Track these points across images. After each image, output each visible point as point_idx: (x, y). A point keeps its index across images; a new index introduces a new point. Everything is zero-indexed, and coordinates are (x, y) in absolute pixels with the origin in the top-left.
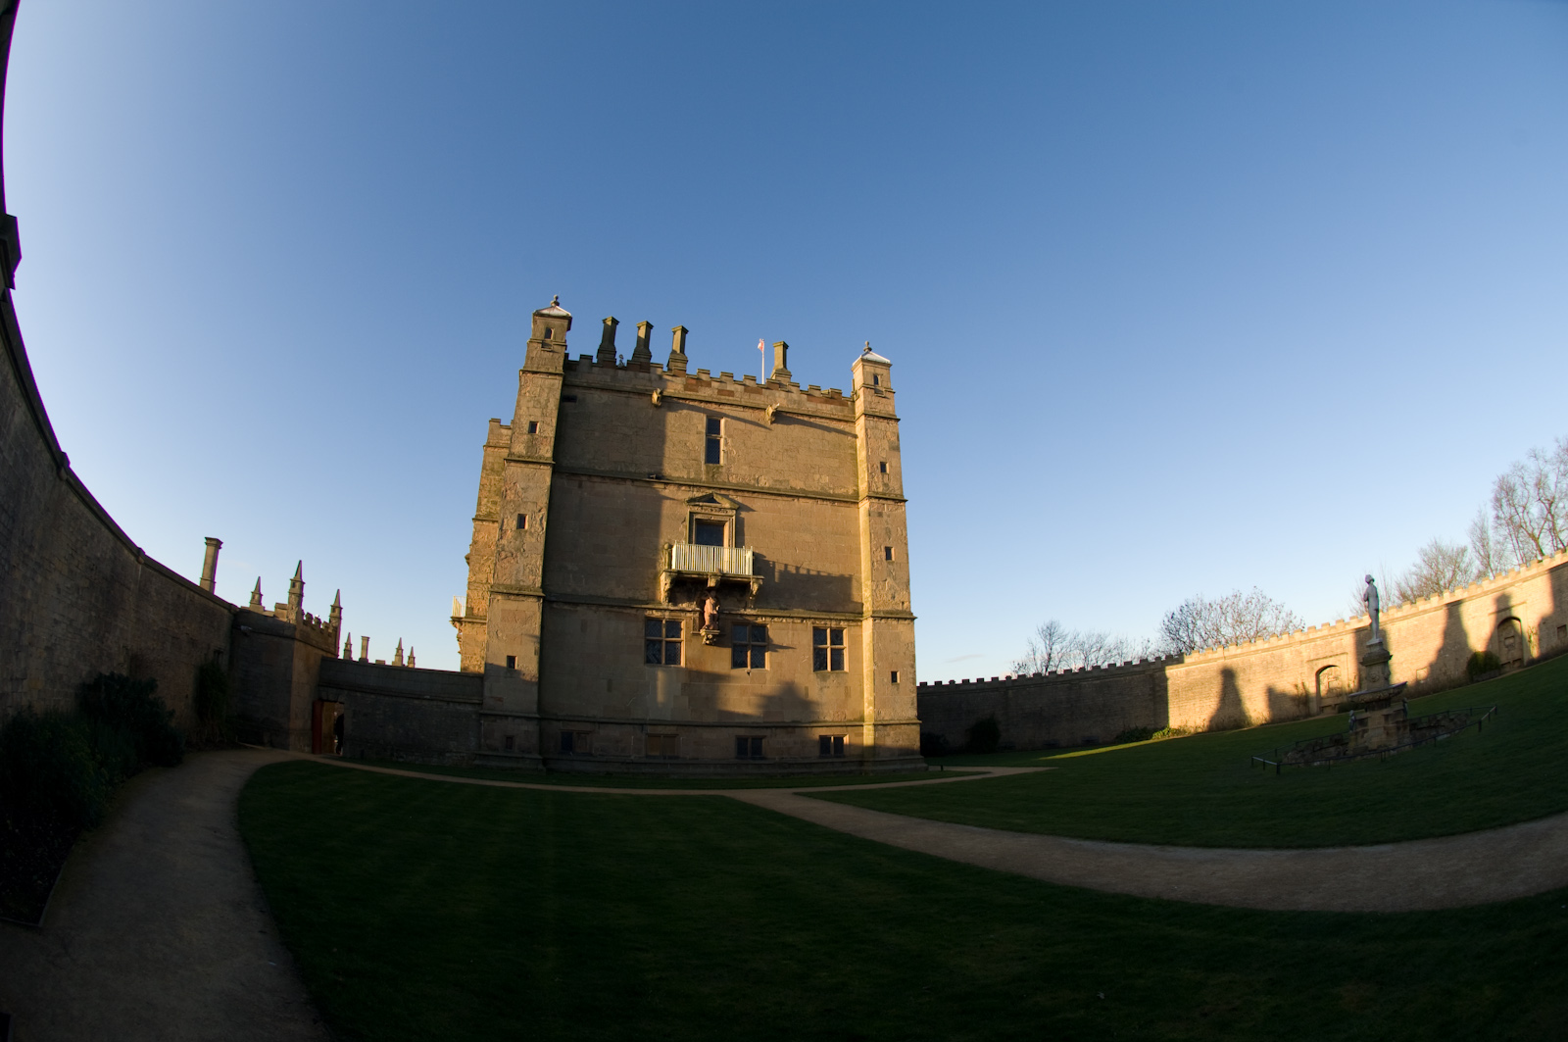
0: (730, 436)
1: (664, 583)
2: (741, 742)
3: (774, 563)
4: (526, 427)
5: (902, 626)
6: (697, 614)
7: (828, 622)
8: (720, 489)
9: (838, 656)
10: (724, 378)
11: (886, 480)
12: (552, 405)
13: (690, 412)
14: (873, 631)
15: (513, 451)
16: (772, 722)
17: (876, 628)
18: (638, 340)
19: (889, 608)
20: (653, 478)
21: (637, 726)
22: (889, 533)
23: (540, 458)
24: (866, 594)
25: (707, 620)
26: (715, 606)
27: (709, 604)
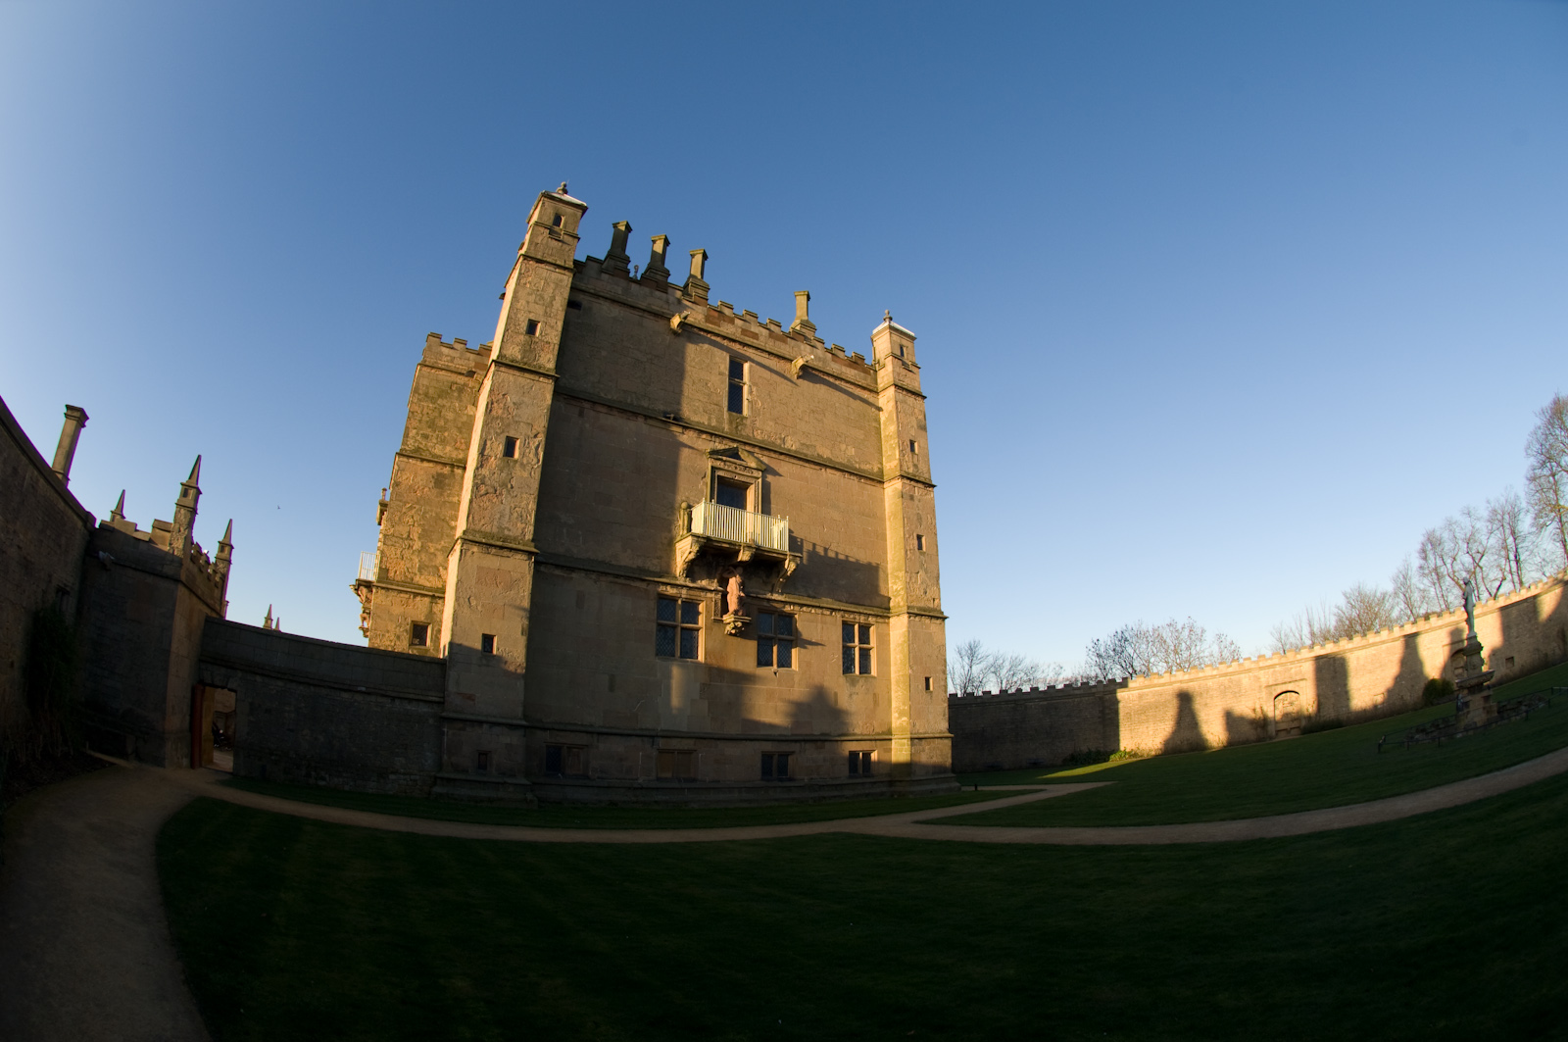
0: (755, 384)
1: (684, 551)
2: (767, 758)
3: (802, 540)
4: (524, 326)
5: (934, 625)
6: (719, 596)
7: (857, 617)
8: (745, 444)
9: (865, 655)
10: (748, 317)
11: (916, 462)
12: (559, 305)
13: (712, 348)
14: (905, 629)
15: (504, 352)
16: (801, 735)
17: (909, 627)
18: (654, 253)
19: (922, 605)
20: (669, 418)
21: (646, 739)
22: (920, 519)
23: (540, 368)
24: (895, 587)
25: (733, 604)
26: (743, 586)
27: (733, 584)
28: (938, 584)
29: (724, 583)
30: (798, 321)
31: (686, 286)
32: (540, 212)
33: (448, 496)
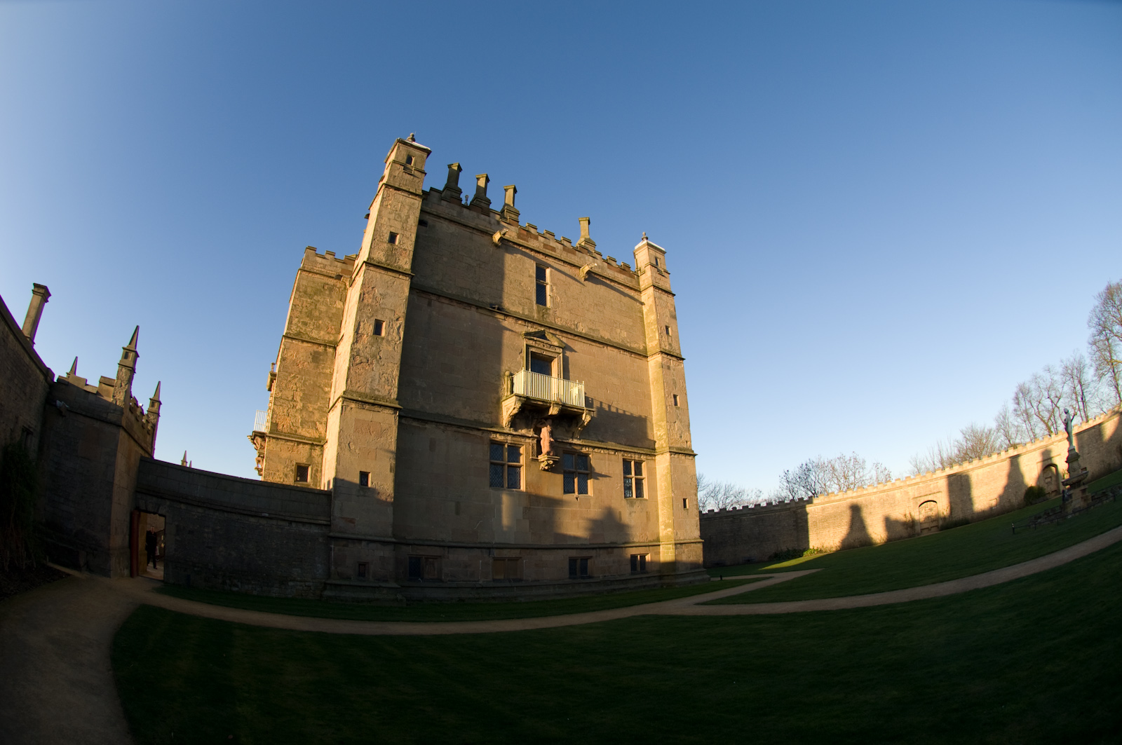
0: (555, 284)
1: (509, 407)
2: (572, 561)
3: (592, 399)
4: (387, 237)
5: (688, 460)
6: (535, 441)
7: (633, 456)
8: (550, 328)
9: (639, 483)
10: (548, 236)
11: (670, 342)
12: (412, 222)
13: (523, 257)
14: (667, 464)
15: (372, 256)
16: (597, 544)
17: (671, 462)
18: (478, 188)
19: (679, 446)
20: (494, 308)
21: (484, 550)
22: (675, 383)
23: (400, 268)
24: (659, 433)
25: (545, 447)
26: (552, 434)
27: (545, 432)
28: (689, 430)
29: (538, 431)
30: (583, 239)
31: (503, 211)
32: (397, 153)
33: (323, 369)
